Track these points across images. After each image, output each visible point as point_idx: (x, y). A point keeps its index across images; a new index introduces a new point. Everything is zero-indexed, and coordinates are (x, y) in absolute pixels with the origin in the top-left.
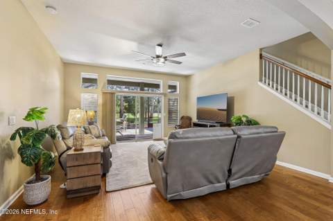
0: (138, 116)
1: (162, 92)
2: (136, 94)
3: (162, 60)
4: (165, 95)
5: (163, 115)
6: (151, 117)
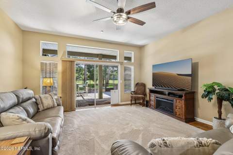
0: (98, 82)
1: (118, 61)
2: (95, 62)
3: (124, 16)
4: (121, 63)
5: (119, 82)
6: (107, 84)
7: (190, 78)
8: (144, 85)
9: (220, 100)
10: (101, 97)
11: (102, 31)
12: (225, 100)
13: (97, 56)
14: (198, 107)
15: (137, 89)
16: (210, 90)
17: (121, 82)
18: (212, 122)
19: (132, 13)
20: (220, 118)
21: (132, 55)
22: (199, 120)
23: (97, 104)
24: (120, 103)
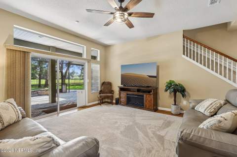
1: (85, 58)
4: (89, 61)
5: (86, 81)
7: (156, 79)
8: (110, 84)
9: (175, 91)
10: (53, 100)
11: (78, 21)
12: (179, 92)
13: (48, 48)
14: (159, 99)
15: (104, 88)
16: (169, 86)
17: (88, 81)
18: (170, 108)
19: (133, 15)
20: (175, 104)
21: (98, 53)
22: (160, 108)
23: (61, 110)
24: (87, 105)
